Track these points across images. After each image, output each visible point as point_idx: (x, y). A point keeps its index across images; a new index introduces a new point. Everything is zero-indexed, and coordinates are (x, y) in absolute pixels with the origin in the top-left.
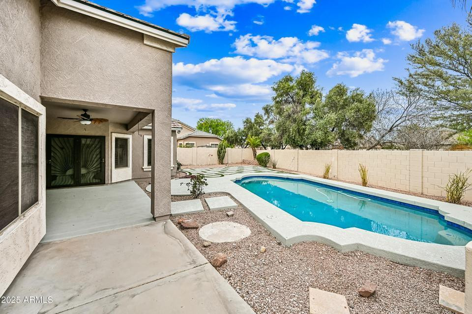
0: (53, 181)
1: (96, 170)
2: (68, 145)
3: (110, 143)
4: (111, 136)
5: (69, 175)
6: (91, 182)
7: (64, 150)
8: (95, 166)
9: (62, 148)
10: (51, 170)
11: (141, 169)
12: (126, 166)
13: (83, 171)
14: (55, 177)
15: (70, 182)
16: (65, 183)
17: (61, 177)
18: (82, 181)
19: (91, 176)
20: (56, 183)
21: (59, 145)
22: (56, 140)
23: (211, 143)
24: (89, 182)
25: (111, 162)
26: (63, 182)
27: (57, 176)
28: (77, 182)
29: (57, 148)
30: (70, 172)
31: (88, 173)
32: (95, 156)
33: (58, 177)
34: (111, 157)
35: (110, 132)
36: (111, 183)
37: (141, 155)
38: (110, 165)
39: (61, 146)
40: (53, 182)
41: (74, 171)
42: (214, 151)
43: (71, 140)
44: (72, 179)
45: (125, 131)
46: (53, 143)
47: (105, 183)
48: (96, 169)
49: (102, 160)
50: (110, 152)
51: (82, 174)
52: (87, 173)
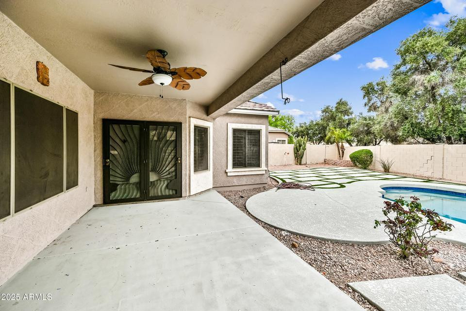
0: (112, 192)
1: (169, 176)
2: (132, 136)
3: (188, 134)
4: (190, 122)
5: (133, 184)
6: (164, 194)
7: (126, 144)
8: (167, 169)
9: (124, 142)
10: (109, 175)
11: (224, 173)
12: (207, 168)
13: (153, 177)
14: (114, 187)
15: (136, 194)
16: (128, 196)
17: (123, 187)
18: (152, 194)
19: (163, 185)
20: (117, 195)
21: (120, 135)
22: (116, 127)
23: (277, 139)
24: (160, 194)
25: (190, 163)
26: (126, 195)
27: (118, 185)
28: (145, 194)
29: (118, 141)
30: (135, 179)
31: (159, 180)
32: (168, 154)
33: (119, 187)
34: (189, 156)
35: (187, 117)
36: (189, 196)
37: (224, 153)
38: (188, 167)
39: (123, 138)
40: (113, 194)
41: (140, 177)
42: (290, 148)
43: (136, 128)
44: (138, 190)
45: (205, 116)
46: (112, 134)
47: (181, 197)
48: (169, 174)
49: (177, 160)
50: (188, 148)
51: (151, 182)
52: (157, 180)
